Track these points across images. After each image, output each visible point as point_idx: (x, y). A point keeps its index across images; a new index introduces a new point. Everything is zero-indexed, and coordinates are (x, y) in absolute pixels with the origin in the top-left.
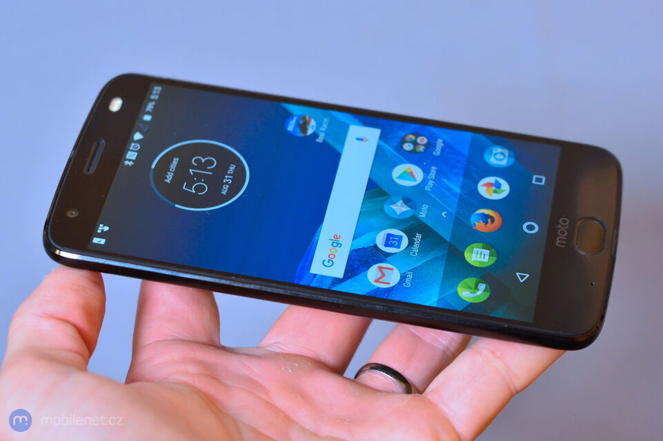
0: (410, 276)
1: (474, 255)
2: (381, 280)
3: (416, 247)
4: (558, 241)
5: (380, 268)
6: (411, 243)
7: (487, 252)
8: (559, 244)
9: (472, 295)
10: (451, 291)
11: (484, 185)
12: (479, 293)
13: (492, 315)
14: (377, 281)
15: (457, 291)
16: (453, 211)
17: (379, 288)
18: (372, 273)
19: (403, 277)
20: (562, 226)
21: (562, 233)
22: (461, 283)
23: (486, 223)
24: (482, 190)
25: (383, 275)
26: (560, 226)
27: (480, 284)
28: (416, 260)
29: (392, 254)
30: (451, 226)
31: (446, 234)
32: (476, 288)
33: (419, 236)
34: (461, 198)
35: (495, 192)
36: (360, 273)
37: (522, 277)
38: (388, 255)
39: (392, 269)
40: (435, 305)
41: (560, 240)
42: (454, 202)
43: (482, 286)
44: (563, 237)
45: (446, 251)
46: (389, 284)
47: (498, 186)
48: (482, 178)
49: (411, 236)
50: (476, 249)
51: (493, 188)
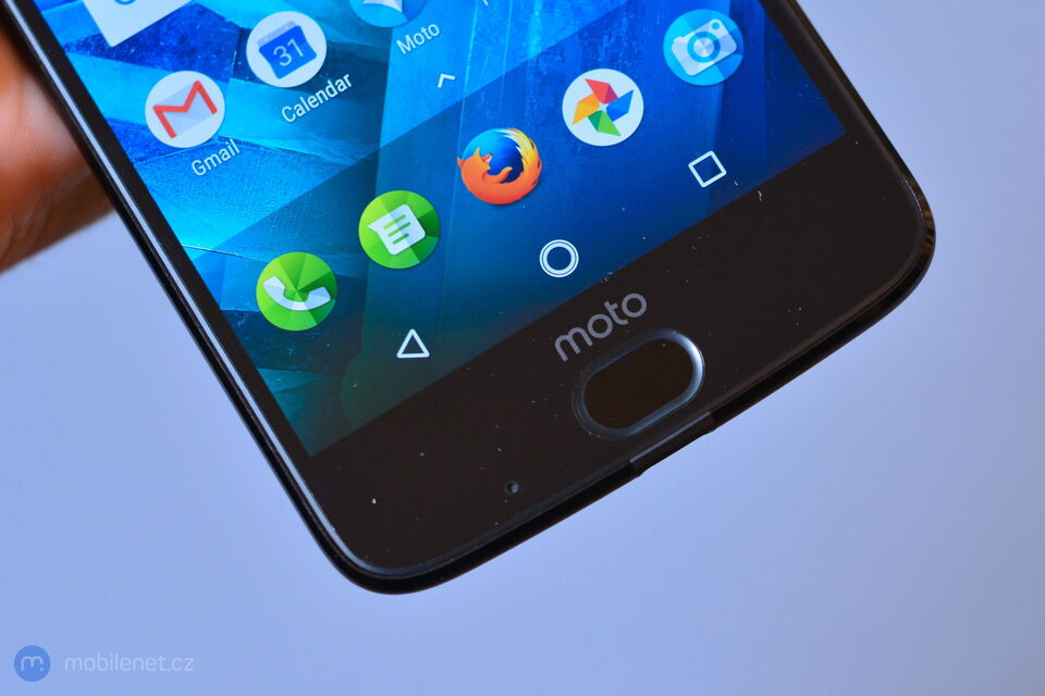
0: (226, 154)
1: (388, 218)
2: (168, 116)
3: (313, 101)
4: (569, 337)
5: (198, 87)
6: (310, 87)
7: (418, 233)
8: (565, 344)
9: (280, 298)
10: (256, 256)
11: (592, 83)
12: (299, 306)
13: (263, 373)
14: (160, 110)
15: (263, 265)
16: (468, 89)
17: (145, 128)
18: (174, 84)
19: (210, 146)
20: (619, 312)
21: (600, 326)
22: (291, 257)
23: (494, 171)
24: (577, 96)
25: (185, 108)
26: (611, 308)
27: (323, 289)
28: (275, 132)
29: (253, 78)
30: (425, 115)
31: (397, 120)
32: (305, 292)
33: (344, 83)
34: (515, 76)
35: (595, 119)
36: (152, 65)
37: (413, 347)
38: (244, 71)
39: (213, 110)
40: (193, 256)
41: (577, 337)
42: (496, 67)
43: (321, 298)
44: (589, 334)
45: (350, 162)
46: (172, 134)
47: (618, 108)
48: (612, 64)
49: (330, 70)
50: (405, 210)
51: (603, 107)
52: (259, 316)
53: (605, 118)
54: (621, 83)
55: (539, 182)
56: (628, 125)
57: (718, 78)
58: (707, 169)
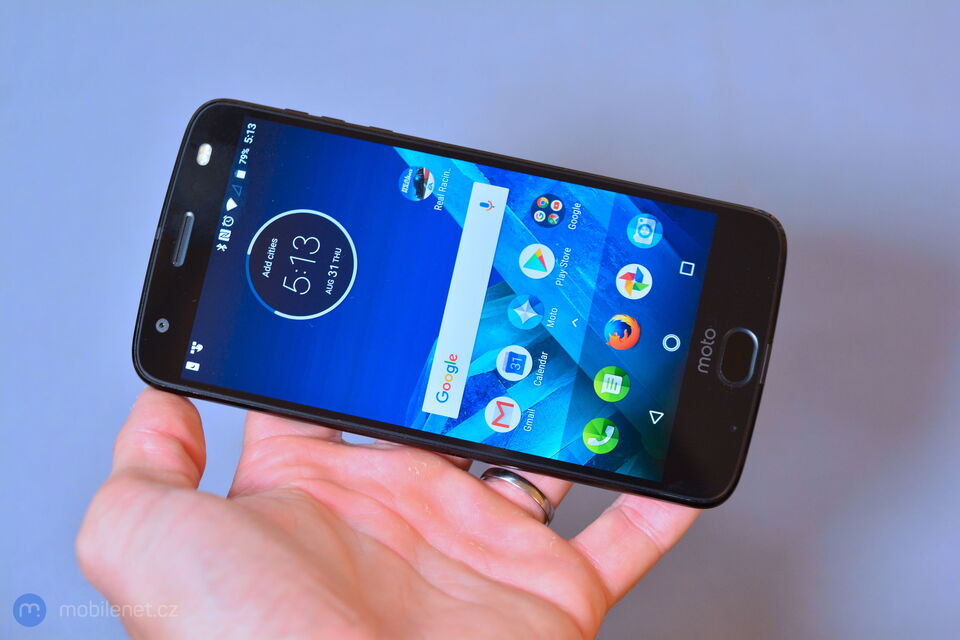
0: (531, 416)
1: (605, 384)
2: (499, 422)
3: (541, 371)
4: (701, 364)
5: (499, 403)
6: (535, 367)
7: (619, 379)
8: (702, 368)
9: (598, 443)
10: (576, 437)
11: (622, 278)
12: (606, 440)
13: (618, 471)
14: (495, 423)
15: (582, 438)
16: (585, 318)
17: (497, 433)
18: (491, 410)
19: (524, 418)
20: (708, 341)
22: (588, 427)
23: (622, 336)
24: (621, 285)
25: (502, 414)
26: (704, 342)
27: (608, 427)
28: (540, 393)
29: (514, 383)
30: (581, 339)
31: (574, 351)
32: (604, 433)
33: (545, 356)
34: (596, 300)
35: (635, 288)
36: (477, 411)
37: (656, 416)
38: (509, 384)
39: (512, 406)
40: (556, 458)
41: (704, 362)
42: (587, 302)
43: (611, 430)
44: (706, 357)
45: (573, 379)
46: (508, 427)
47: (639, 277)
48: (622, 265)
49: (536, 356)
50: (607, 376)
51: (634, 281)
52: (597, 455)
53: (638, 284)
54: (631, 268)
55: (639, 325)
56: (648, 279)
57: (660, 237)
58: (687, 269)
